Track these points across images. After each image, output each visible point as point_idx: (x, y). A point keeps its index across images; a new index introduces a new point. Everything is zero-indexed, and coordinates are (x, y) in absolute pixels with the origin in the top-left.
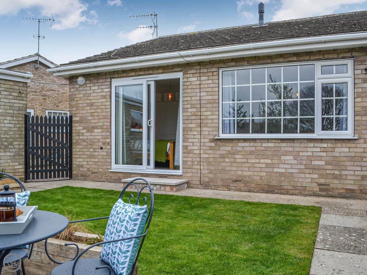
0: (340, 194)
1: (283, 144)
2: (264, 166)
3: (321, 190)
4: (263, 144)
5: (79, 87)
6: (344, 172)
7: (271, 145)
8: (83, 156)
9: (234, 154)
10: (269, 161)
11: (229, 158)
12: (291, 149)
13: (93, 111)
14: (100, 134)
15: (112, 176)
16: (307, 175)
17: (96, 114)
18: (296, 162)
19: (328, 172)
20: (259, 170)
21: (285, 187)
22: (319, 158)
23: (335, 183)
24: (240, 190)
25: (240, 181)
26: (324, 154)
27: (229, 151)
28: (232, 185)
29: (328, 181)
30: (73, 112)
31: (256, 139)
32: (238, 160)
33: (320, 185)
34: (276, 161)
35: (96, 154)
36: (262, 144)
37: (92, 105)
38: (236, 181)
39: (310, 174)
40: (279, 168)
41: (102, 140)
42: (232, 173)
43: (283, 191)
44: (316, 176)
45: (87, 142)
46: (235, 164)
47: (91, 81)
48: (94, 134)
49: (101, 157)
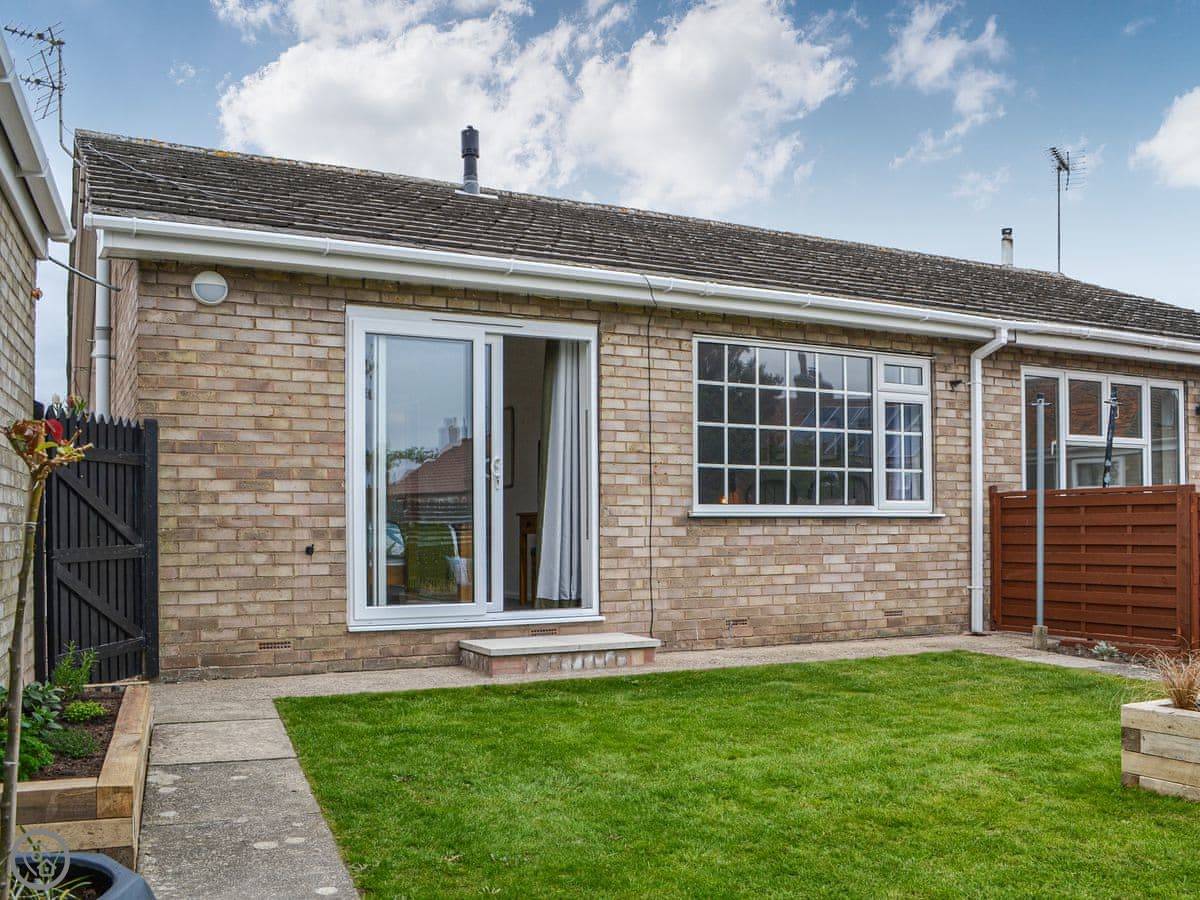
0: (918, 628)
1: (828, 530)
2: (791, 580)
3: (890, 624)
4: (790, 529)
5: (194, 312)
6: (924, 584)
7: (805, 531)
8: (218, 585)
9: (731, 555)
10: (801, 569)
11: (718, 566)
12: (840, 540)
13: (267, 411)
14: (302, 499)
15: (354, 650)
16: (869, 596)
17: (283, 424)
18: (847, 568)
19: (901, 585)
20: (781, 590)
21: (831, 626)
22: (886, 558)
23: (911, 608)
24: (744, 645)
25: (743, 622)
26: (893, 549)
27: (719, 549)
28: (726, 634)
29: (901, 604)
30: (162, 407)
31: (775, 518)
32: (739, 571)
33: (888, 613)
34: (814, 569)
35: (284, 571)
36: (787, 530)
37: (262, 387)
38: (736, 622)
39: (872, 591)
40: (819, 583)
41: (308, 522)
42: (727, 603)
43: (828, 634)
44: (881, 596)
45: (238, 529)
46: (734, 582)
47: (256, 295)
48: (269, 498)
49: (306, 582)
